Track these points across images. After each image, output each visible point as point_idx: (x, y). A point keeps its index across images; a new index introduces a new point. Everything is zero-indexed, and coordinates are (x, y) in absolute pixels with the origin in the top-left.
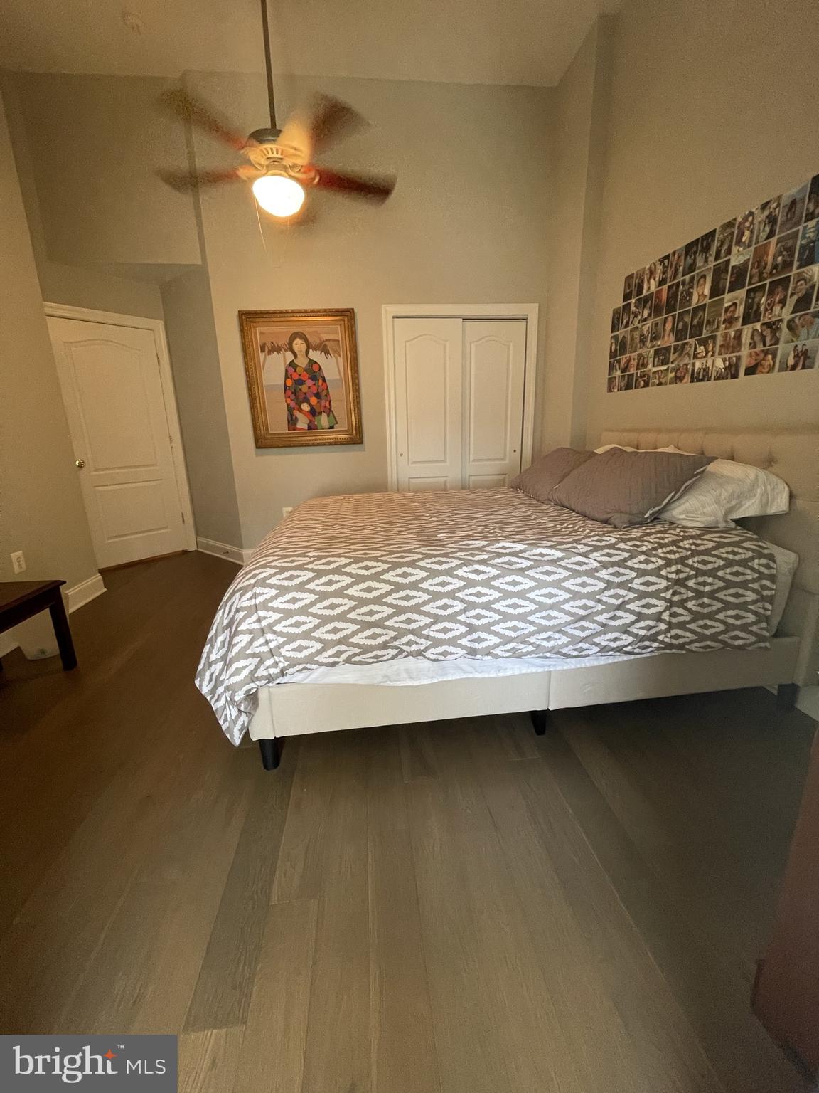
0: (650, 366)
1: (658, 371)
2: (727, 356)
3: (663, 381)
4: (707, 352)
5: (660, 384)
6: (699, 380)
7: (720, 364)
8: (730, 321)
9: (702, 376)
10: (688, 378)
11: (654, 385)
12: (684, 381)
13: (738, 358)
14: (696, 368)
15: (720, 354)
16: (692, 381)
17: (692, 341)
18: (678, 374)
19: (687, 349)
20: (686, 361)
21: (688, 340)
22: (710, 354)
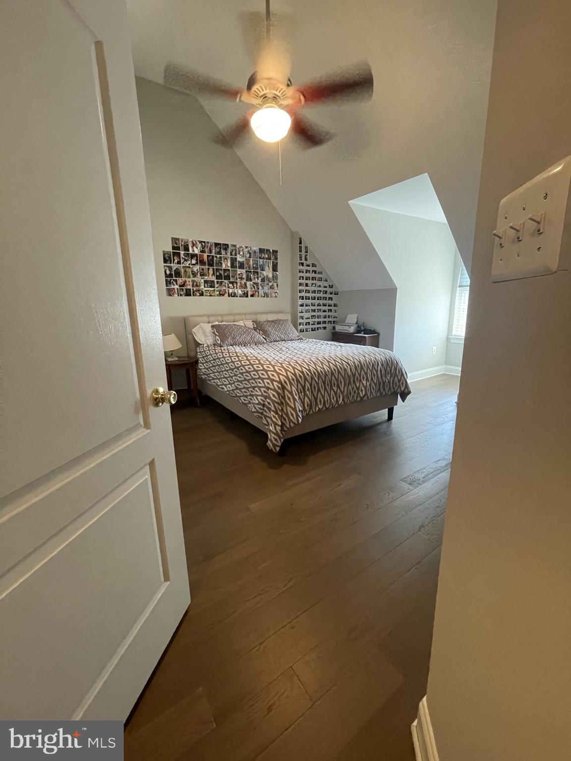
0: (202, 287)
1: (208, 290)
2: (243, 290)
3: (213, 295)
4: (234, 287)
5: (211, 296)
6: (232, 296)
7: (240, 292)
8: (242, 278)
9: (234, 295)
10: (227, 295)
11: (206, 295)
12: (225, 296)
13: (247, 291)
14: (230, 293)
15: (240, 289)
16: (229, 296)
17: (226, 281)
18: (221, 293)
19: (224, 284)
20: (225, 288)
21: (223, 280)
22: (235, 288)
